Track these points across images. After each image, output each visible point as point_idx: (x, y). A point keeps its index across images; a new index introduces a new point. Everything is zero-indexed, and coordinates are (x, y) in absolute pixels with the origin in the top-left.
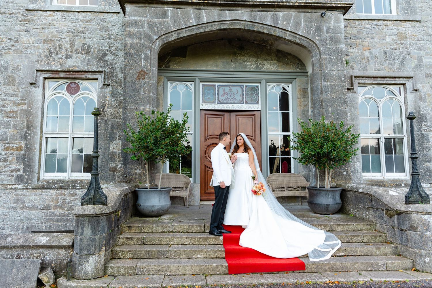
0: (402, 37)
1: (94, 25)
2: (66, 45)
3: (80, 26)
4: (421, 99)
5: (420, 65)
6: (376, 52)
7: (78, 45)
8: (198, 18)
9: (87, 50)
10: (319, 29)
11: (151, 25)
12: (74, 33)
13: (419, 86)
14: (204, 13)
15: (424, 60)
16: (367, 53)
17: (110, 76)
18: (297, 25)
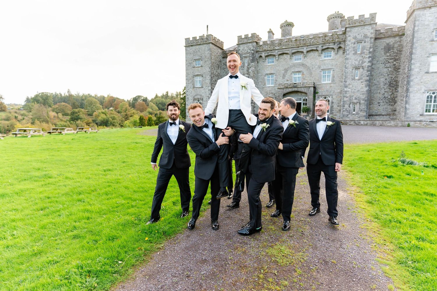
0: (331, 87)
1: (273, 89)
2: (269, 93)
3: (271, 89)
4: (333, 99)
5: (334, 92)
6: (325, 90)
7: (271, 92)
8: (289, 90)
9: (272, 93)
10: (308, 90)
11: (282, 92)
12: (270, 91)
13: (333, 96)
14: (290, 89)
15: (335, 91)
16: (323, 91)
17: (276, 97)
18: (305, 90)
